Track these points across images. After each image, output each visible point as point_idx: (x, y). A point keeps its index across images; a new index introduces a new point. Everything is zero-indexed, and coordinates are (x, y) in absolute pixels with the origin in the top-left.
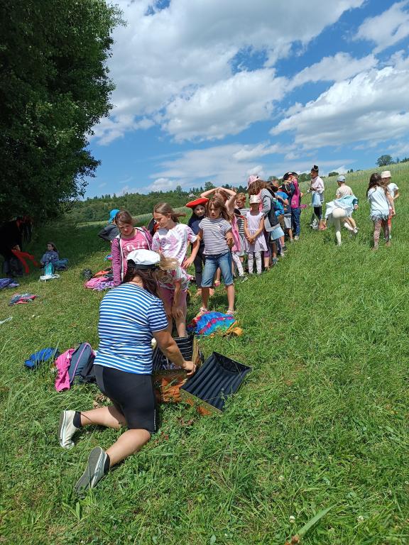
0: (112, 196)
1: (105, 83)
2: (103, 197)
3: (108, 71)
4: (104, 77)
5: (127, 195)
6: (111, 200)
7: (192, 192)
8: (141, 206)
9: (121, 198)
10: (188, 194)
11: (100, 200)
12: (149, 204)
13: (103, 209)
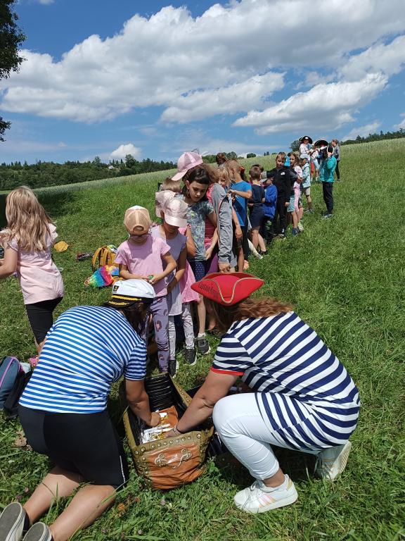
0: (22, 165)
1: (13, 31)
2: (12, 164)
3: (16, 18)
4: (12, 24)
5: (40, 163)
6: (21, 168)
7: (113, 164)
8: (56, 176)
9: (33, 166)
10: (107, 166)
11: (9, 167)
12: (65, 174)
13: (13, 177)
